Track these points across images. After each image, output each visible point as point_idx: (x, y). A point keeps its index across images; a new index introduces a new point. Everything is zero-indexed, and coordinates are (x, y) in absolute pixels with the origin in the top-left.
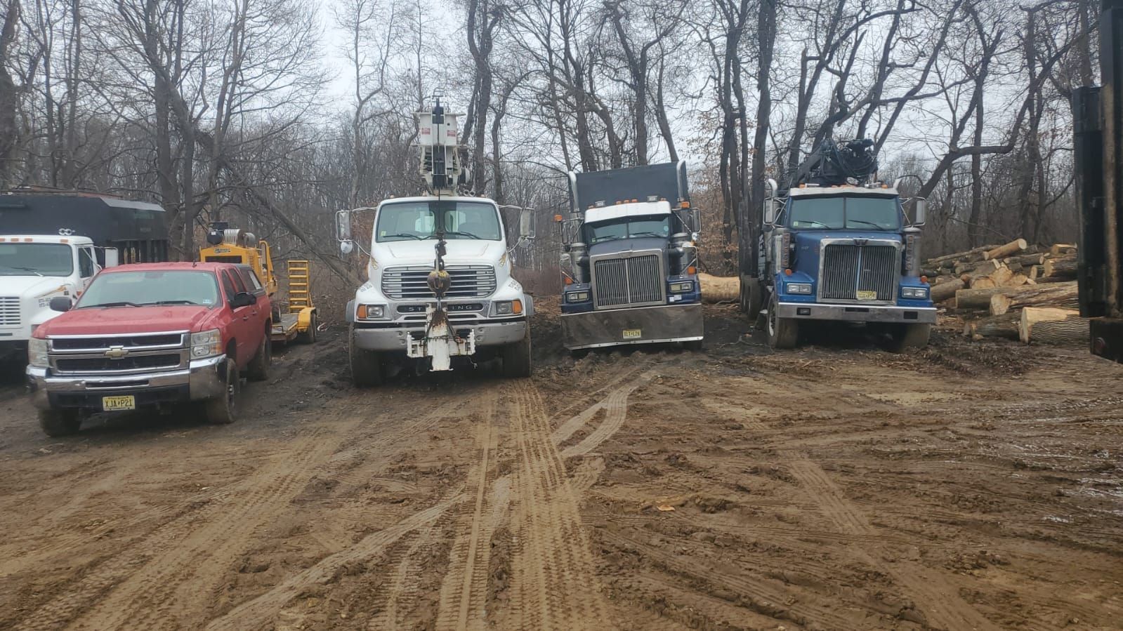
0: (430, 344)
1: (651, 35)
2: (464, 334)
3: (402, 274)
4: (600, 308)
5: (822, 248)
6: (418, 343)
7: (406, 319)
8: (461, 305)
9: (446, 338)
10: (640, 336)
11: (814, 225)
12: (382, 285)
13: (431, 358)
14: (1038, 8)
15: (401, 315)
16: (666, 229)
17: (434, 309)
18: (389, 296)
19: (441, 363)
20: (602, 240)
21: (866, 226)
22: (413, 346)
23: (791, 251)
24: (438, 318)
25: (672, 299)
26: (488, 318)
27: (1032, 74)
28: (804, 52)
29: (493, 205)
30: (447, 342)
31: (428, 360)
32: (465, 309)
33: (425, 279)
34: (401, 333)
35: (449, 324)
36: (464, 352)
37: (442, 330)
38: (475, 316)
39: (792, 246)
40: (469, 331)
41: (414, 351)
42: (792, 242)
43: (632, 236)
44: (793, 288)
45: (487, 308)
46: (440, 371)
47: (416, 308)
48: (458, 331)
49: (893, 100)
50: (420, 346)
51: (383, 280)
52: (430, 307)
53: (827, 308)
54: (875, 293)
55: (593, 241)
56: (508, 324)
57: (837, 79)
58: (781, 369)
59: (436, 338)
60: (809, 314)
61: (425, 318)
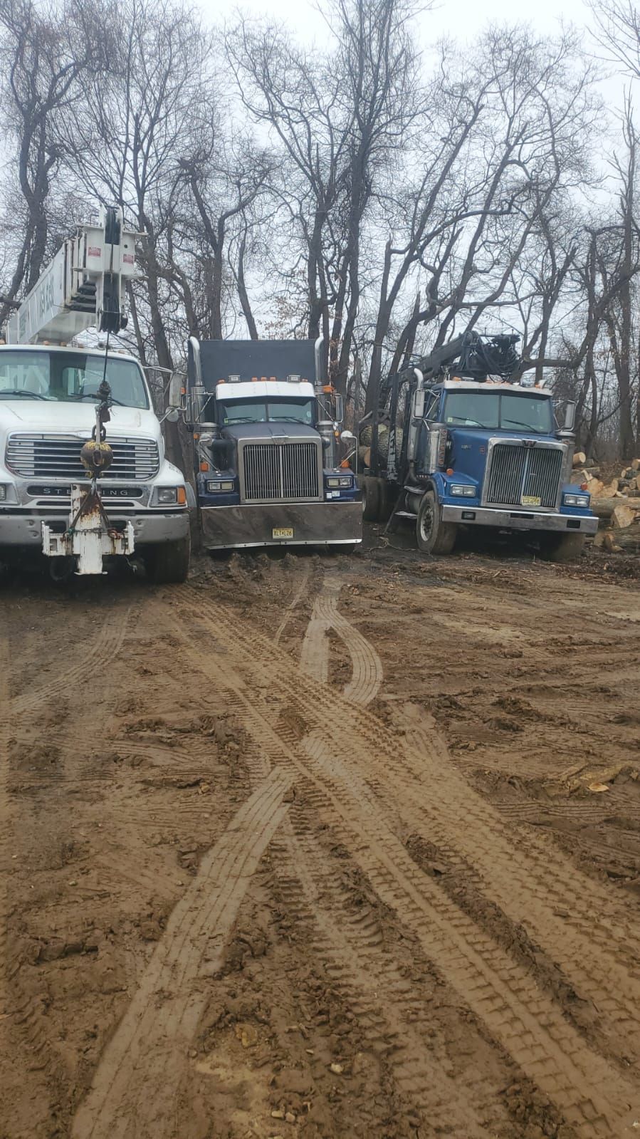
0: (77, 539)
1: (232, 203)
2: (121, 527)
3: (35, 443)
4: (247, 501)
5: (490, 447)
6: (58, 537)
7: (40, 503)
8: (114, 489)
9: (99, 532)
10: (292, 536)
11: (468, 423)
12: (7, 457)
13: (78, 556)
14: (600, 232)
15: (33, 499)
16: (309, 414)
17: (84, 493)
18: (15, 472)
19: (91, 565)
20: (236, 422)
21: (519, 427)
22: (52, 541)
23: (447, 449)
24: (90, 504)
25: (329, 496)
26: (148, 508)
27: (591, 296)
28: (389, 244)
29: (136, 363)
30: (100, 537)
31: (71, 560)
32: (119, 495)
33: (78, 452)
34: (32, 522)
35: (104, 514)
36: (120, 551)
37: (94, 521)
38: (132, 505)
39: (448, 444)
40: (124, 524)
41: (52, 547)
42: (449, 439)
43: (271, 420)
44: (457, 490)
45: (148, 495)
46: (91, 575)
47: (54, 490)
48: (114, 522)
49: (474, 304)
50: (62, 540)
51: (8, 450)
52: (78, 490)
53: (491, 513)
54: (539, 499)
55: (226, 422)
56: (172, 516)
57: (431, 275)
58: (473, 579)
59: (85, 532)
60: (474, 519)
61: (68, 504)
